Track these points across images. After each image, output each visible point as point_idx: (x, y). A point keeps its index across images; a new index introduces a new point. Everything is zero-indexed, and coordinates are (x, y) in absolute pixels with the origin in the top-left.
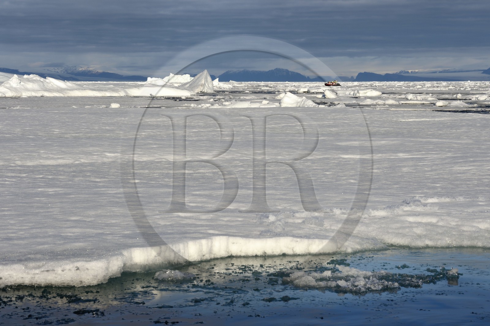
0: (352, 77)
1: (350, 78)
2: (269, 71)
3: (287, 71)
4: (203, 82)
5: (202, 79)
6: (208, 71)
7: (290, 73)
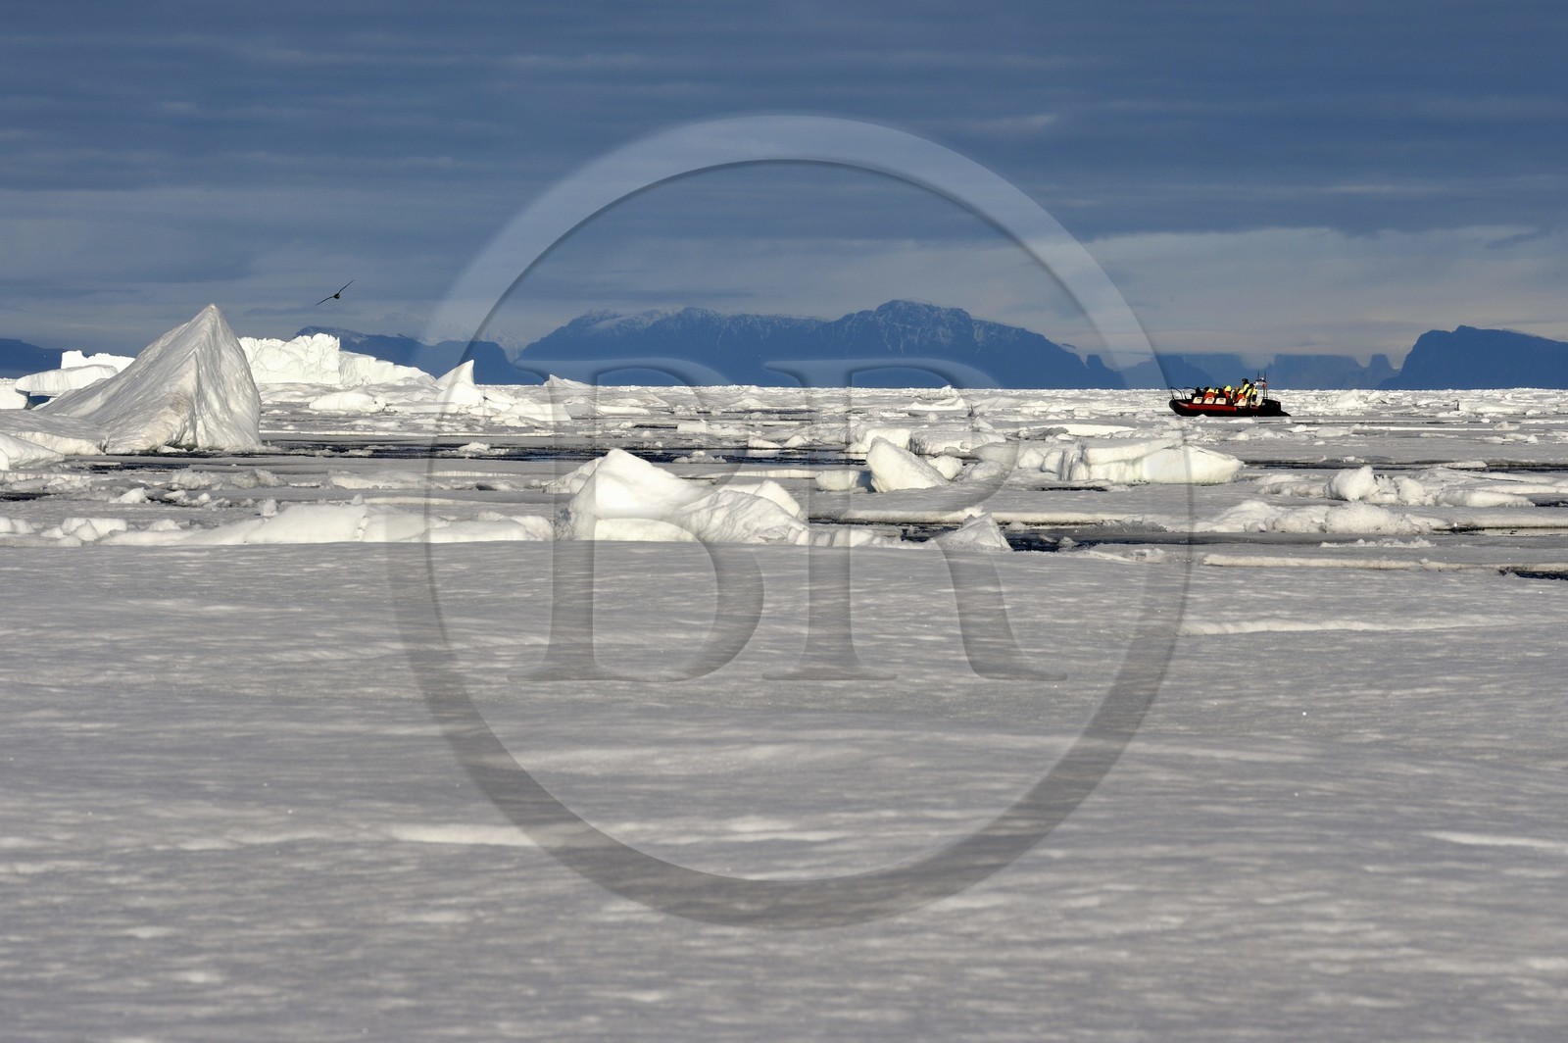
0: (1380, 360)
1: (1365, 363)
2: (849, 317)
3: (960, 320)
4: (188, 382)
5: (185, 360)
6: (225, 314)
7: (979, 336)
